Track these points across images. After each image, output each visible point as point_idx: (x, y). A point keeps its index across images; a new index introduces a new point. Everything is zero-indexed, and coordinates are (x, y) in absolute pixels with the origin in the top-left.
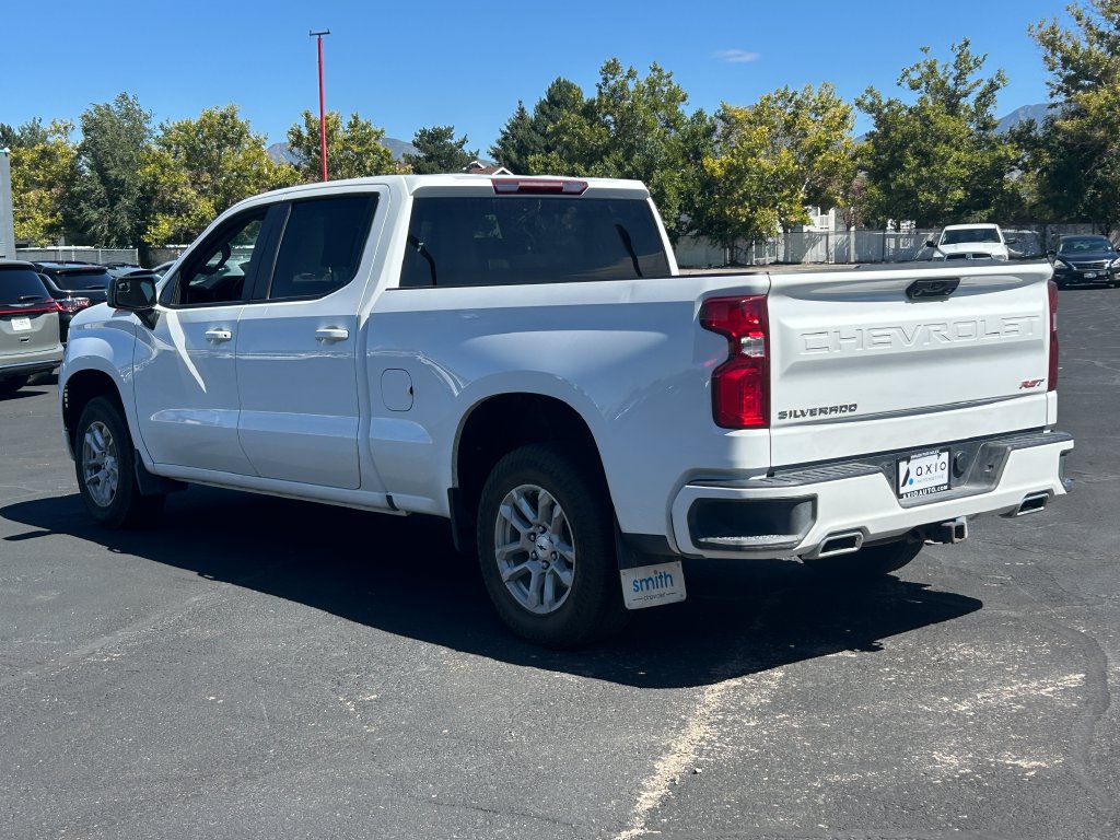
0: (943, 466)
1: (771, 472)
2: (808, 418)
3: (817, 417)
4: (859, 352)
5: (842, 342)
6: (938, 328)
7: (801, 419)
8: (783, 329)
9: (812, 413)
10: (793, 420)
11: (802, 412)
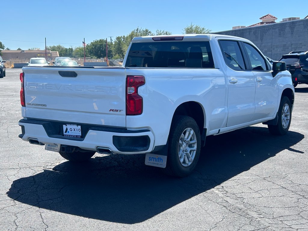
0: (79, 130)
6: (69, 86)
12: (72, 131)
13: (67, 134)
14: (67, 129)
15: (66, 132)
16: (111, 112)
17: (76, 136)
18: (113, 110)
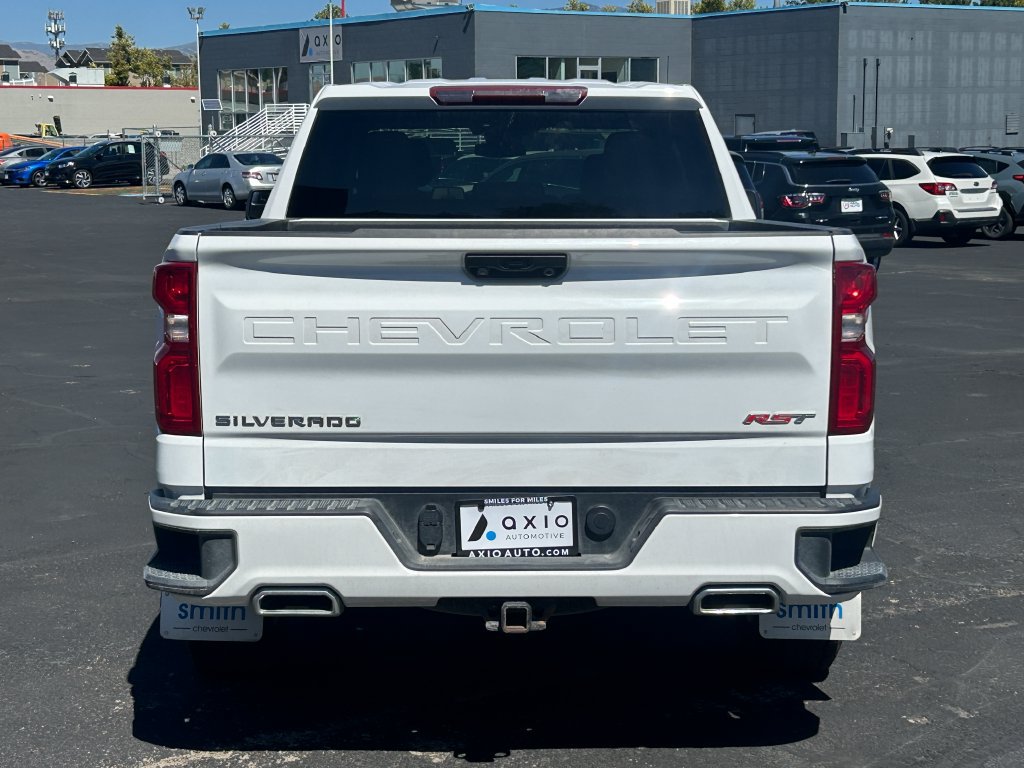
0: (562, 521)
1: (210, 492)
2: (269, 428)
3: (286, 429)
4: (353, 347)
5: (319, 331)
6: (524, 323)
7: (256, 429)
8: (218, 307)
9: (277, 422)
10: (240, 428)
11: (256, 419)
12: (514, 527)
13: (483, 543)
14: (482, 524)
15: (475, 536)
16: (755, 427)
17: (544, 550)
18: (767, 416)
